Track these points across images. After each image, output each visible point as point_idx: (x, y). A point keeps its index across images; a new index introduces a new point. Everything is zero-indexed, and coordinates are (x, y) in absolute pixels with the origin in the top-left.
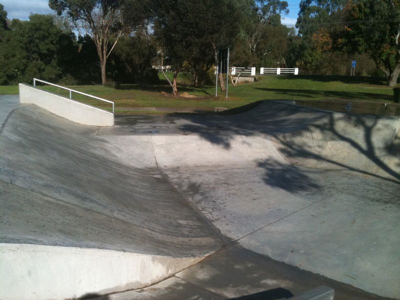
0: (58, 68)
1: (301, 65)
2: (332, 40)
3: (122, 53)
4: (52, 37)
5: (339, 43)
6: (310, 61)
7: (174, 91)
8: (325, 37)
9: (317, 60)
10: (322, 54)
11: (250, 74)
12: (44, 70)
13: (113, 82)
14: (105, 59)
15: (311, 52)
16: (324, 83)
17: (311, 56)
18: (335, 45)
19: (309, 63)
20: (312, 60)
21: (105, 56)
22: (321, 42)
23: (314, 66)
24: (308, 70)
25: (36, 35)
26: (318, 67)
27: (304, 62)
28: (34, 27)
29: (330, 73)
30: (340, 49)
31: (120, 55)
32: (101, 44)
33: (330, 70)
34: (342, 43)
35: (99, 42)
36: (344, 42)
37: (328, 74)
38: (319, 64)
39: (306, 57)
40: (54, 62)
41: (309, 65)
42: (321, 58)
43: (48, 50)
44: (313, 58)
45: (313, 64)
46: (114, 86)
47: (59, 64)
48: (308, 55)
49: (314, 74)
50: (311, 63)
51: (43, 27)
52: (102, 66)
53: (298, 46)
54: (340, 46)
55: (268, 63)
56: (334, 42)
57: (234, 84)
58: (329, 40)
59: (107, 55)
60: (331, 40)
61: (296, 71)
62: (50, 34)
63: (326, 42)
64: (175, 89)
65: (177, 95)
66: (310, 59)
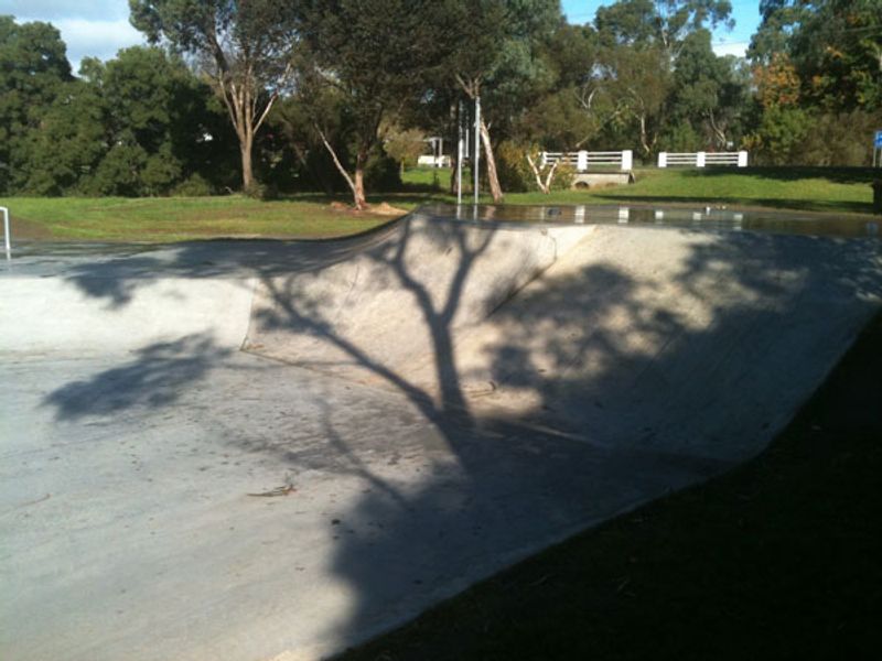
0: (175, 160)
1: (754, 145)
2: (799, 82)
3: (283, 120)
4: (159, 93)
5: (815, 86)
6: (778, 135)
7: (357, 201)
8: (784, 73)
9: (793, 133)
10: (807, 119)
11: (620, 166)
12: (144, 165)
13: (263, 186)
14: (249, 137)
15: (779, 114)
16: (783, 184)
17: (778, 124)
18: (807, 93)
19: (774, 139)
20: (782, 132)
21: (249, 130)
22: (774, 87)
23: (787, 146)
24: (771, 156)
25: (123, 91)
26: (796, 151)
27: (761, 136)
28: (119, 73)
29: (825, 162)
30: (817, 101)
31: (281, 125)
32: (241, 102)
33: (826, 156)
34: (822, 86)
35: (238, 98)
36: (827, 84)
37: (821, 164)
38: (798, 141)
39: (767, 127)
40: (166, 148)
41: (773, 144)
42: (804, 127)
43: (152, 120)
44: (783, 127)
45: (785, 141)
46: (261, 195)
47: (176, 152)
48: (770, 122)
49: (789, 165)
50: (779, 140)
51: (139, 72)
52: (243, 151)
53: (752, 101)
54: (817, 94)
55: (677, 142)
56: (804, 86)
57: (543, 187)
58: (793, 81)
59: (253, 127)
60: (796, 82)
61: (742, 159)
62: (154, 87)
63: (785, 87)
64: (359, 196)
65: (364, 208)
66: (776, 130)
